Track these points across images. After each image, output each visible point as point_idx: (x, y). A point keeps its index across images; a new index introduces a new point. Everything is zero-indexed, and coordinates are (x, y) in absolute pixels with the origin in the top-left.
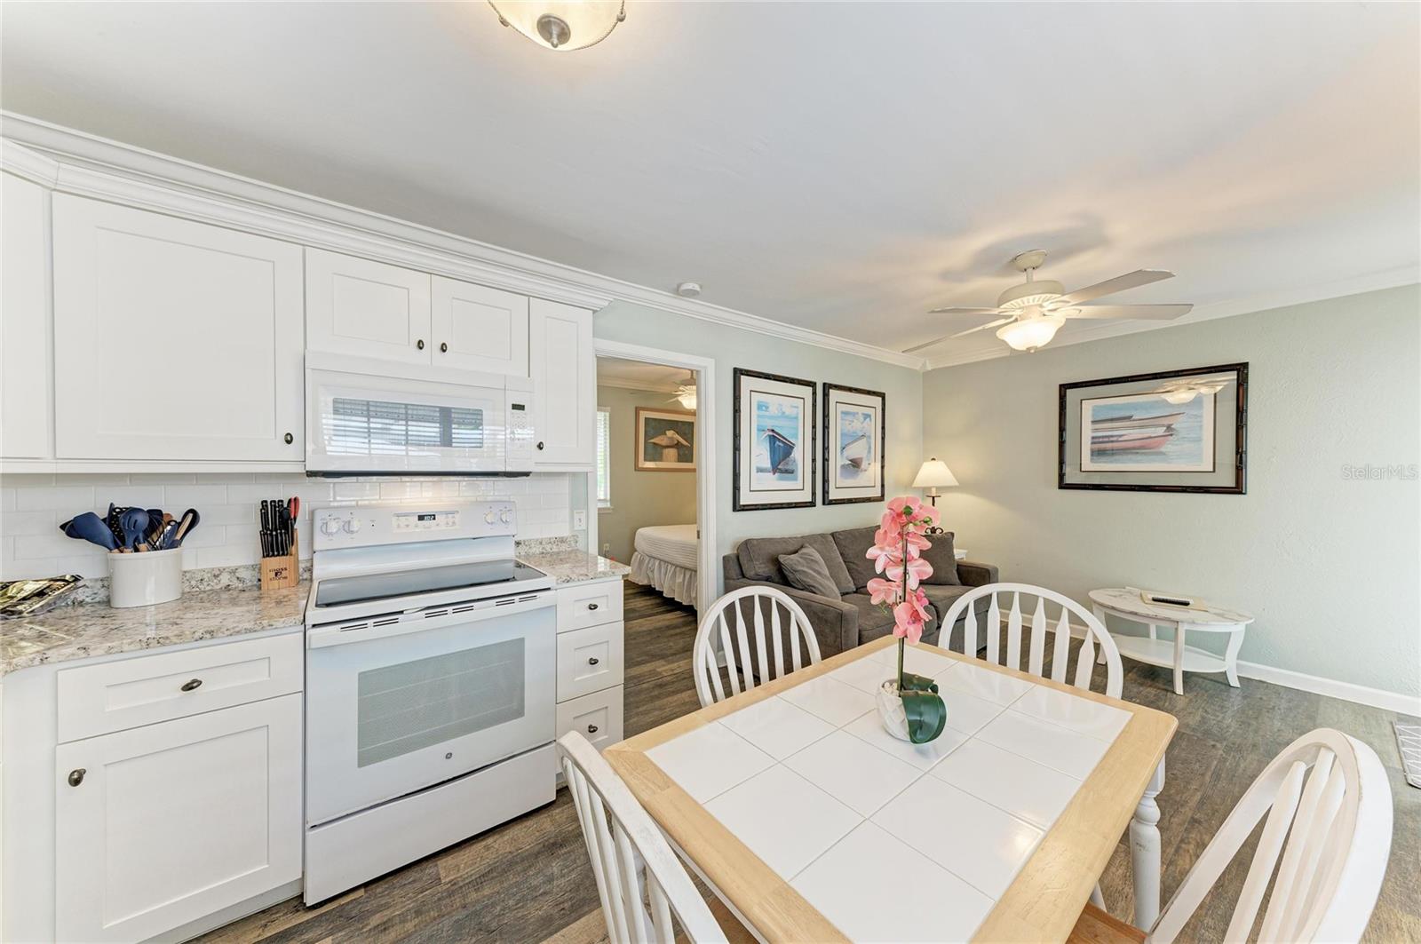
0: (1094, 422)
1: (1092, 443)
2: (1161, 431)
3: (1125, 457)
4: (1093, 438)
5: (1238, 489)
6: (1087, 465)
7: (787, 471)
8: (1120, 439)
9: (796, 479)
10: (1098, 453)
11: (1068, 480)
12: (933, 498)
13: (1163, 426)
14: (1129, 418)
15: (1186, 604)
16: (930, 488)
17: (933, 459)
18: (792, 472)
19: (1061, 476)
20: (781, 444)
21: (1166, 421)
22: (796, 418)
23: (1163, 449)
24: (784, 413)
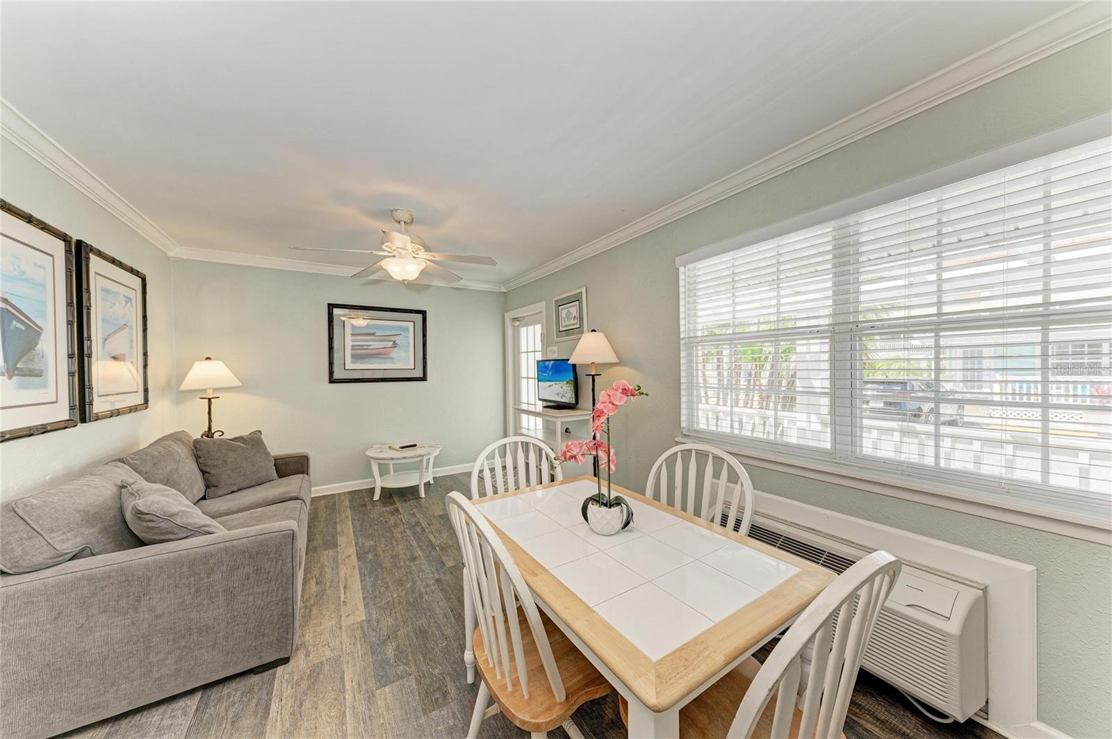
0: (353, 335)
1: (352, 349)
2: (391, 344)
3: (374, 360)
4: (353, 346)
5: (424, 378)
6: (348, 364)
7: (31, 373)
8: (369, 348)
9: (45, 386)
10: (355, 357)
11: (336, 376)
12: (210, 399)
13: (391, 341)
14: (373, 334)
15: (415, 445)
16: (205, 390)
17: (208, 358)
18: (40, 374)
19: (331, 373)
20: (19, 325)
21: (393, 338)
22: (43, 285)
23: (391, 356)
24: (23, 273)
